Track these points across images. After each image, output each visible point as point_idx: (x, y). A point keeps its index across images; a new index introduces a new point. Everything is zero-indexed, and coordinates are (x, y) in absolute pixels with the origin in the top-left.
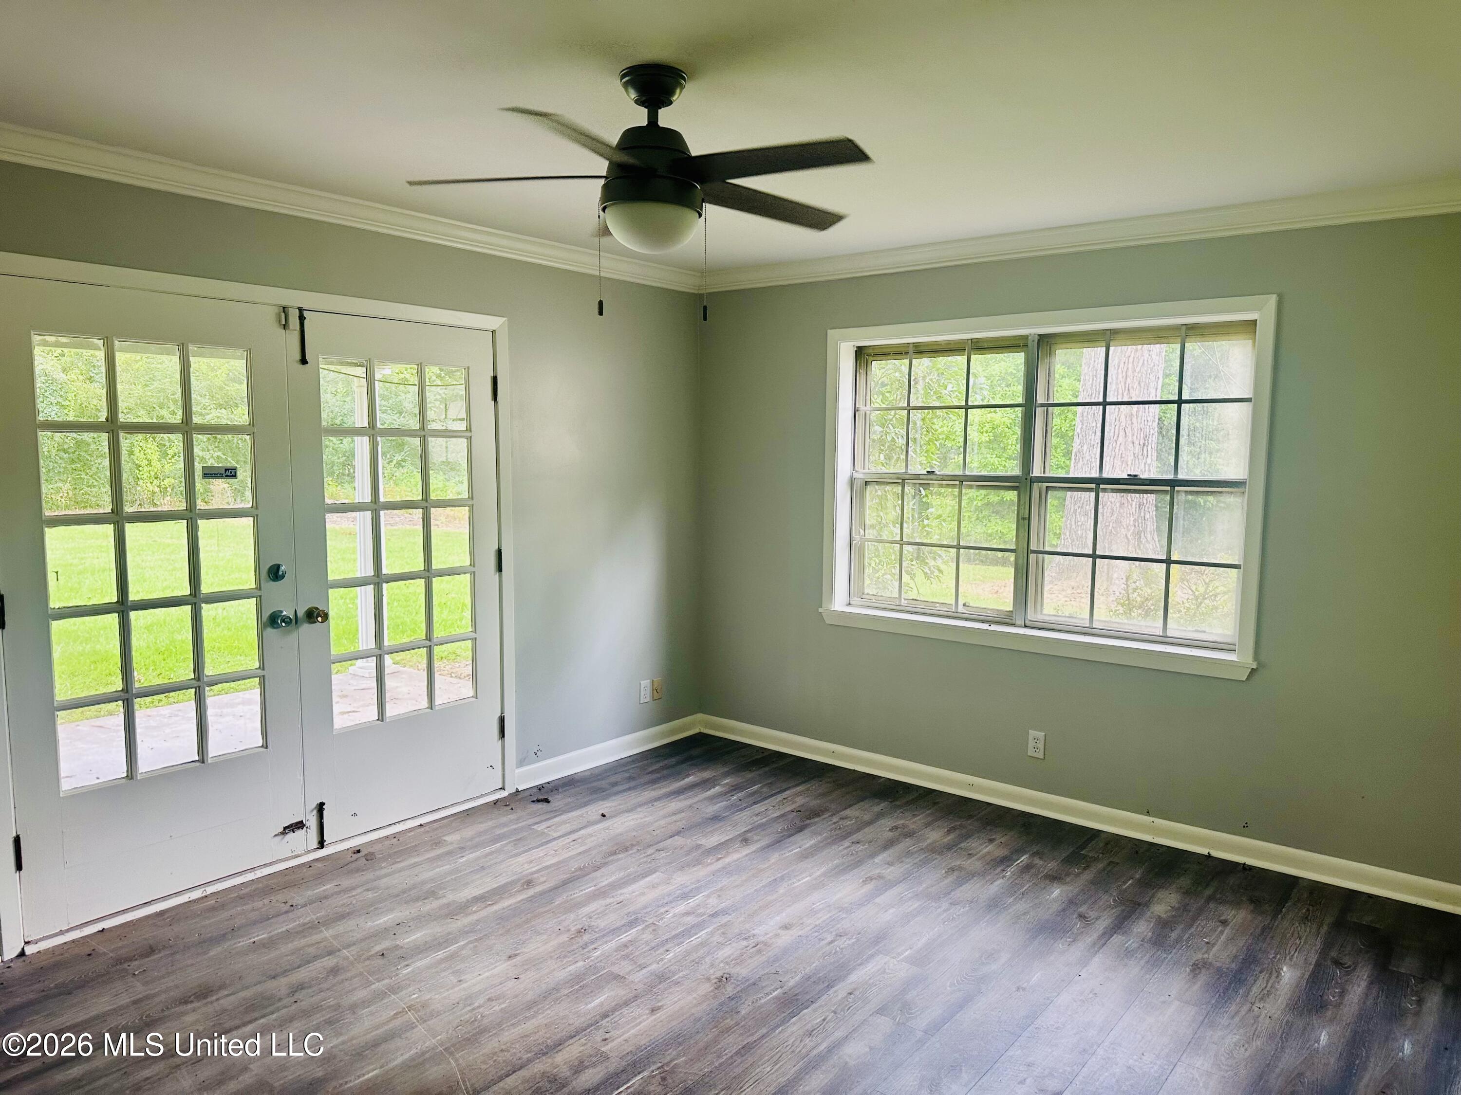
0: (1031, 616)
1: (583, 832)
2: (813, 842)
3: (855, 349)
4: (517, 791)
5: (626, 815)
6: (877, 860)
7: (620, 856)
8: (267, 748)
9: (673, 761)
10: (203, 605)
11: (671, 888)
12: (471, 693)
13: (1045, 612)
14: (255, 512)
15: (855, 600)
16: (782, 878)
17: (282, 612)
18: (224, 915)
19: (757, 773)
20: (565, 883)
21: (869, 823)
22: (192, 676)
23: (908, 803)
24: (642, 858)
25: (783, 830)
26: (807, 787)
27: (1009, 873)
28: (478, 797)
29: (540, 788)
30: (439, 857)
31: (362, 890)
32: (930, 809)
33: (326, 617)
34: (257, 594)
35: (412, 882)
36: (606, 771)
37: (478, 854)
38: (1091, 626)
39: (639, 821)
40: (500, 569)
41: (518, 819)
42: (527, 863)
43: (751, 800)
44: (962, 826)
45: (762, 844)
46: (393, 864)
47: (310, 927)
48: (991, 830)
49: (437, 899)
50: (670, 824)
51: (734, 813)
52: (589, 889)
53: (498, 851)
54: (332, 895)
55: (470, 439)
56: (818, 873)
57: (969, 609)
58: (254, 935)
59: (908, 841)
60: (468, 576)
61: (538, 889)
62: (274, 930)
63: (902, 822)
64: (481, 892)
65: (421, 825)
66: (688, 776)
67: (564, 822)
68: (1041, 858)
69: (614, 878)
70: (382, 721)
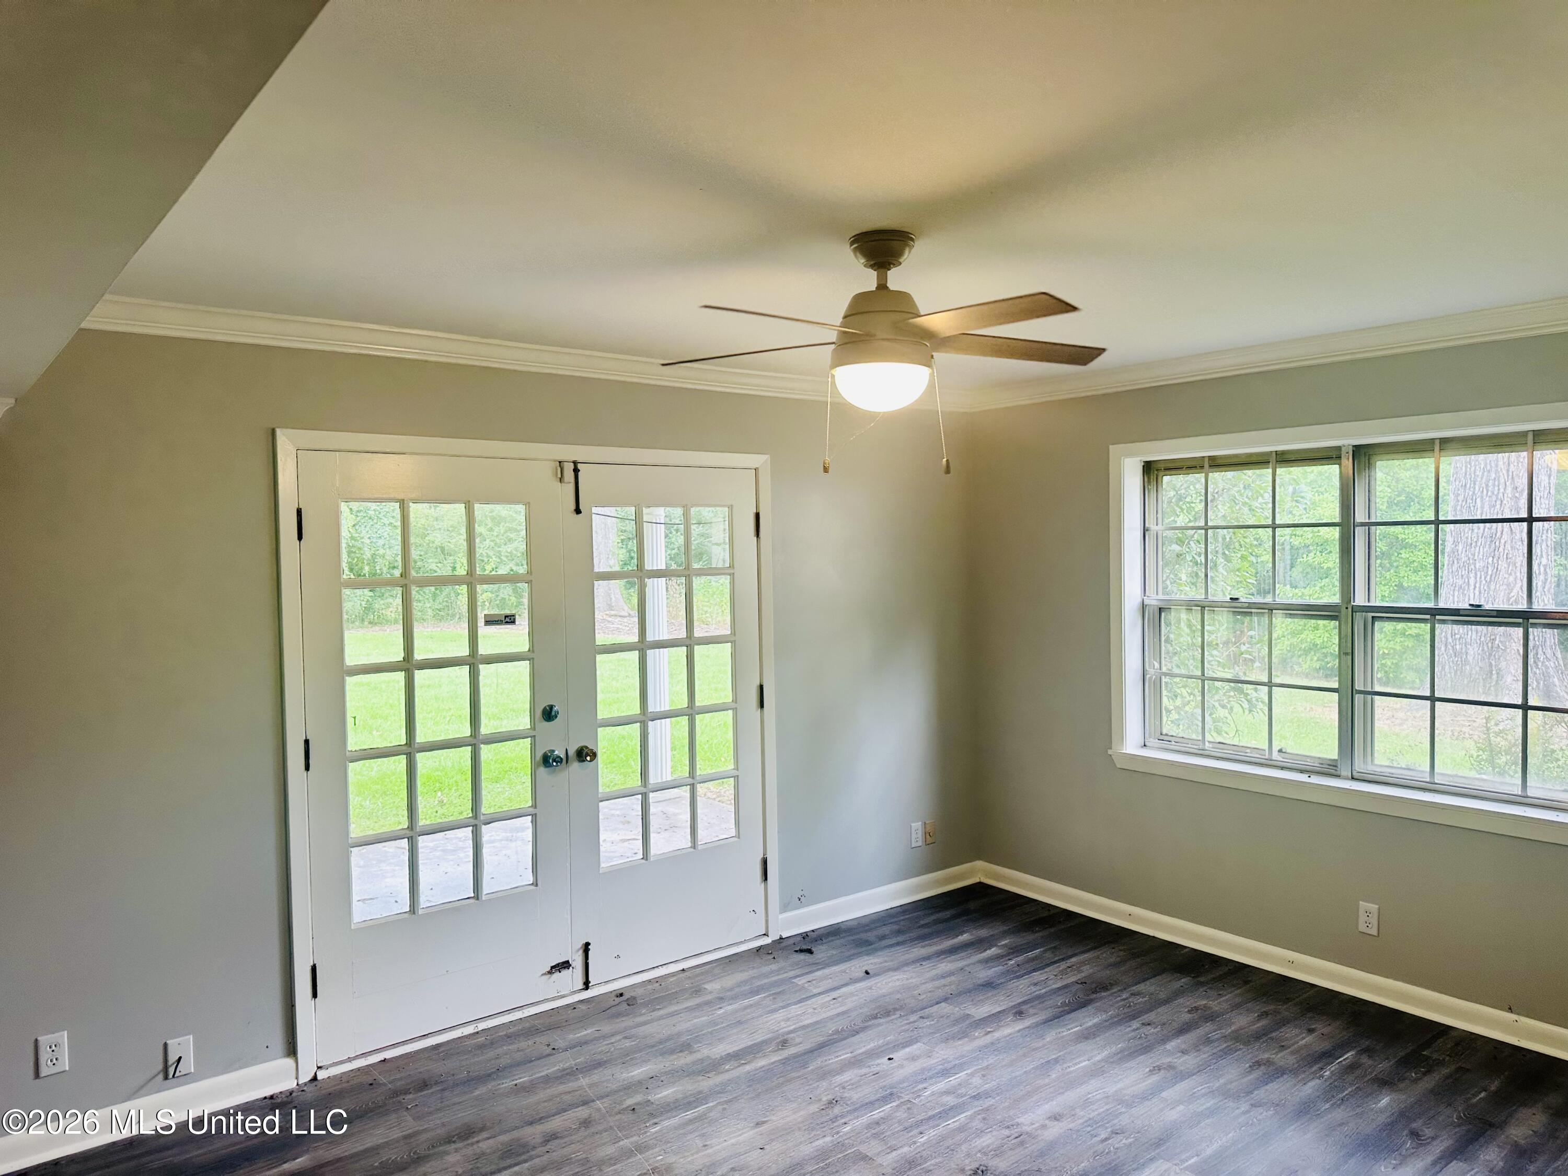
0: (1359, 766)
1: (844, 990)
2: (1096, 1020)
3: (1143, 464)
4: (781, 938)
5: (891, 973)
6: (1171, 1045)
7: (881, 1021)
8: (537, 885)
9: (947, 914)
10: (482, 746)
11: (933, 1061)
12: (733, 832)
13: (1376, 762)
14: (531, 655)
15: (1152, 742)
16: (1056, 1061)
17: (554, 751)
18: (491, 1054)
19: (1041, 934)
20: (822, 1046)
21: (1166, 1002)
22: (471, 815)
23: (1214, 980)
24: (902, 1026)
25: (1064, 1004)
26: (1096, 954)
27: (1327, 1073)
28: (741, 943)
29: (805, 936)
30: (698, 1007)
31: (621, 1037)
32: (1240, 988)
33: (594, 755)
34: (531, 735)
35: (669, 1032)
36: (874, 922)
37: (735, 1006)
38: (1432, 781)
39: (905, 982)
40: (762, 705)
41: (779, 970)
42: (783, 1020)
43: (1029, 967)
44: (1276, 1012)
45: (1038, 1019)
46: (654, 1011)
47: (567, 1074)
48: (1311, 1018)
49: (691, 1053)
50: (938, 988)
51: (1010, 981)
52: (845, 1056)
53: (757, 1004)
54: (592, 1041)
55: (732, 575)
56: (1098, 1058)
57: (1286, 755)
58: (516, 1077)
59: (1208, 1027)
60: (730, 712)
61: (792, 1051)
62: (535, 1074)
63: (1204, 1002)
64: (736, 1049)
65: (683, 970)
66: (962, 933)
67: (826, 977)
68: (1370, 1057)
69: (872, 1045)
70: (647, 860)
